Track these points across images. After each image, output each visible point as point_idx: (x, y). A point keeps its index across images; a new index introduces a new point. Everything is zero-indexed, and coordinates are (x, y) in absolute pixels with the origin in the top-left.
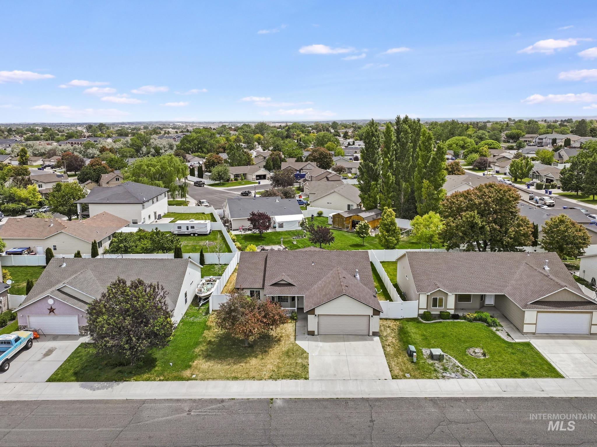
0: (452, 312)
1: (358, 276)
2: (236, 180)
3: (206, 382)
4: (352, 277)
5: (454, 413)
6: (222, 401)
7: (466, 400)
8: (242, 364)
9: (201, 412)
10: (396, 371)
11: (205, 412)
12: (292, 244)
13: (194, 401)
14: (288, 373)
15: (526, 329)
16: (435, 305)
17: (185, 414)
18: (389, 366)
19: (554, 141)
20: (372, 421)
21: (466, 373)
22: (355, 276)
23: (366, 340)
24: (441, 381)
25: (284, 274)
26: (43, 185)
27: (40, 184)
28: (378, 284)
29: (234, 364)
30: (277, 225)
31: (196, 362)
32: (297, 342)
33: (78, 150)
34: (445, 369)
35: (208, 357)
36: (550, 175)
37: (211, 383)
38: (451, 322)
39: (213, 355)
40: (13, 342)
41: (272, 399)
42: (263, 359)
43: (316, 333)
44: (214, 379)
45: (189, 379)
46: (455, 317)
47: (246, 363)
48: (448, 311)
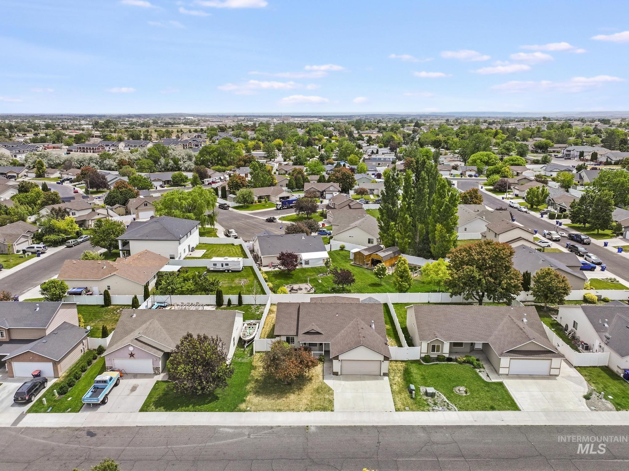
0: (447, 356)
1: (373, 326)
2: (260, 202)
3: (258, 413)
4: (369, 327)
5: (437, 437)
6: (272, 427)
7: (447, 427)
8: (284, 399)
9: (258, 436)
10: (399, 405)
11: (260, 436)
12: (317, 283)
13: (251, 427)
14: (319, 407)
15: (502, 371)
16: (433, 350)
17: (246, 437)
18: (394, 401)
19: (582, 154)
20: (379, 443)
21: (450, 407)
22: (371, 326)
23: (377, 379)
24: (431, 413)
25: (313, 324)
26: (76, 212)
27: (73, 211)
28: (391, 327)
29: (278, 399)
30: (303, 263)
31: (248, 397)
32: (325, 381)
33: (94, 161)
34: (435, 404)
35: (258, 392)
36: (563, 204)
37: (262, 414)
38: (446, 364)
39: (261, 391)
40: (109, 381)
41: (308, 426)
42: (299, 395)
43: (339, 374)
44: (263, 411)
45: (245, 411)
46: (449, 360)
47: (286, 398)
48: (443, 355)
